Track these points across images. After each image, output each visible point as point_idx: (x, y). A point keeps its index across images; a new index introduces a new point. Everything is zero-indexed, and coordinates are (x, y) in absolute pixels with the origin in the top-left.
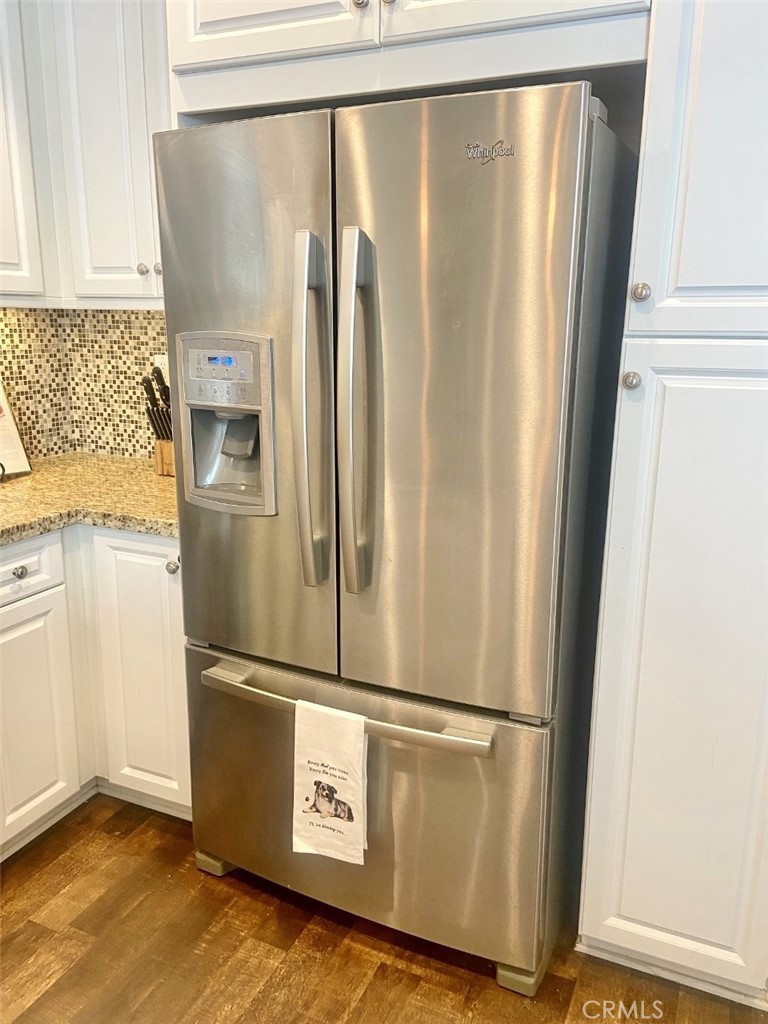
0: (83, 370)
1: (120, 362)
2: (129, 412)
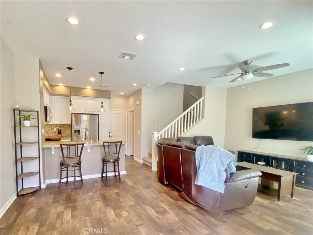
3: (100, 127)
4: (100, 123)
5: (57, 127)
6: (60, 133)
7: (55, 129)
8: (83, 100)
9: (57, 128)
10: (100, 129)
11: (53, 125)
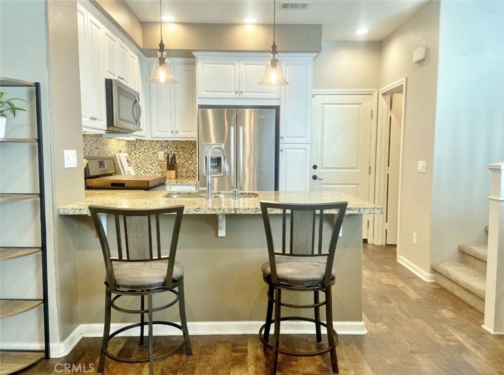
0: (135, 156)
1: (147, 154)
2: (149, 166)
3: (281, 147)
4: (281, 134)
5: (166, 150)
6: (171, 165)
7: (161, 155)
8: (234, 64)
9: (165, 153)
10: (281, 154)
11: (157, 142)
